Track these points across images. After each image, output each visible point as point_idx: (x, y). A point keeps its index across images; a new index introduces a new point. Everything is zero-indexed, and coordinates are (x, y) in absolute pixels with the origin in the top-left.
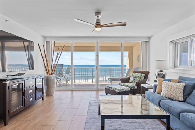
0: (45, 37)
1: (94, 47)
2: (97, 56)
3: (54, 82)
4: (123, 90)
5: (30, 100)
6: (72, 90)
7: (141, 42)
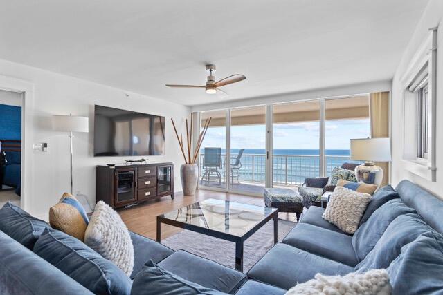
0: (191, 107)
1: (262, 116)
2: (269, 132)
3: (193, 175)
4: (283, 198)
5: (147, 194)
6: (227, 193)
7: (368, 94)
